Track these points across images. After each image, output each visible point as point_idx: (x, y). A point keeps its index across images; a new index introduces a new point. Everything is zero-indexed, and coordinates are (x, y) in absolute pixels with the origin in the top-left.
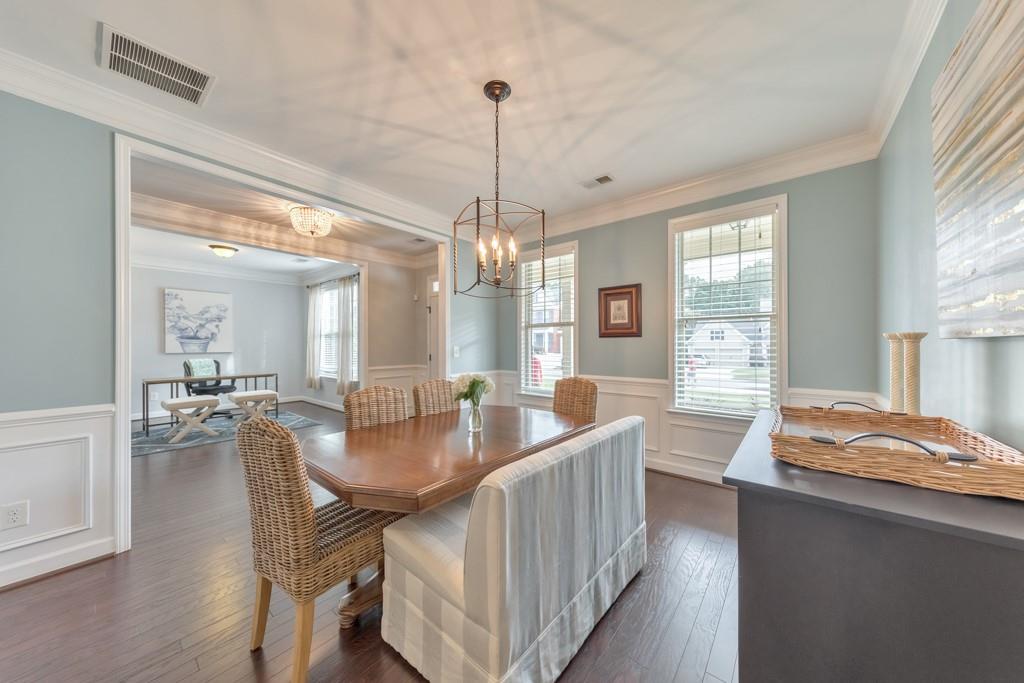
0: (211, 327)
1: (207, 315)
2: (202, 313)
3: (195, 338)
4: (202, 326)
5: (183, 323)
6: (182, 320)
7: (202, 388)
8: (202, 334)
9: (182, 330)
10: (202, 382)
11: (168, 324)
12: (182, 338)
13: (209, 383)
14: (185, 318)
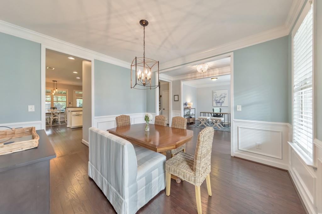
0: (222, 99)
1: (222, 96)
2: (221, 96)
3: (219, 102)
4: (220, 99)
5: (217, 99)
6: (216, 98)
7: (217, 115)
8: (220, 101)
9: (216, 100)
10: (217, 114)
11: (214, 99)
12: (216, 102)
13: (218, 114)
14: (217, 97)
